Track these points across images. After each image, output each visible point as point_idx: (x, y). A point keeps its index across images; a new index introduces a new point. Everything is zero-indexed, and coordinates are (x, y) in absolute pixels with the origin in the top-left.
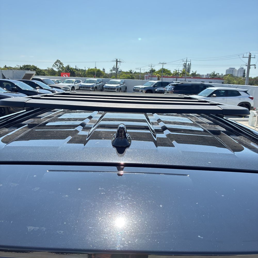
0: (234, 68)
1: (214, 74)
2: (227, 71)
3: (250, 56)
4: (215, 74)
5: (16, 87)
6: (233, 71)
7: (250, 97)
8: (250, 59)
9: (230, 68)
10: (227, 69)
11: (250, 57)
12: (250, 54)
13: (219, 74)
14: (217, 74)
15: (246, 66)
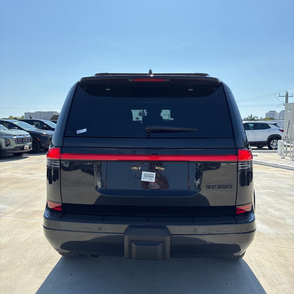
0: (275, 111)
1: (251, 117)
2: (267, 114)
3: (287, 94)
4: (253, 117)
5: (45, 126)
6: (273, 114)
7: (280, 129)
8: (288, 98)
9: (270, 111)
10: (267, 113)
11: (287, 96)
12: (287, 92)
13: (257, 117)
14: (255, 117)
15: (284, 105)
